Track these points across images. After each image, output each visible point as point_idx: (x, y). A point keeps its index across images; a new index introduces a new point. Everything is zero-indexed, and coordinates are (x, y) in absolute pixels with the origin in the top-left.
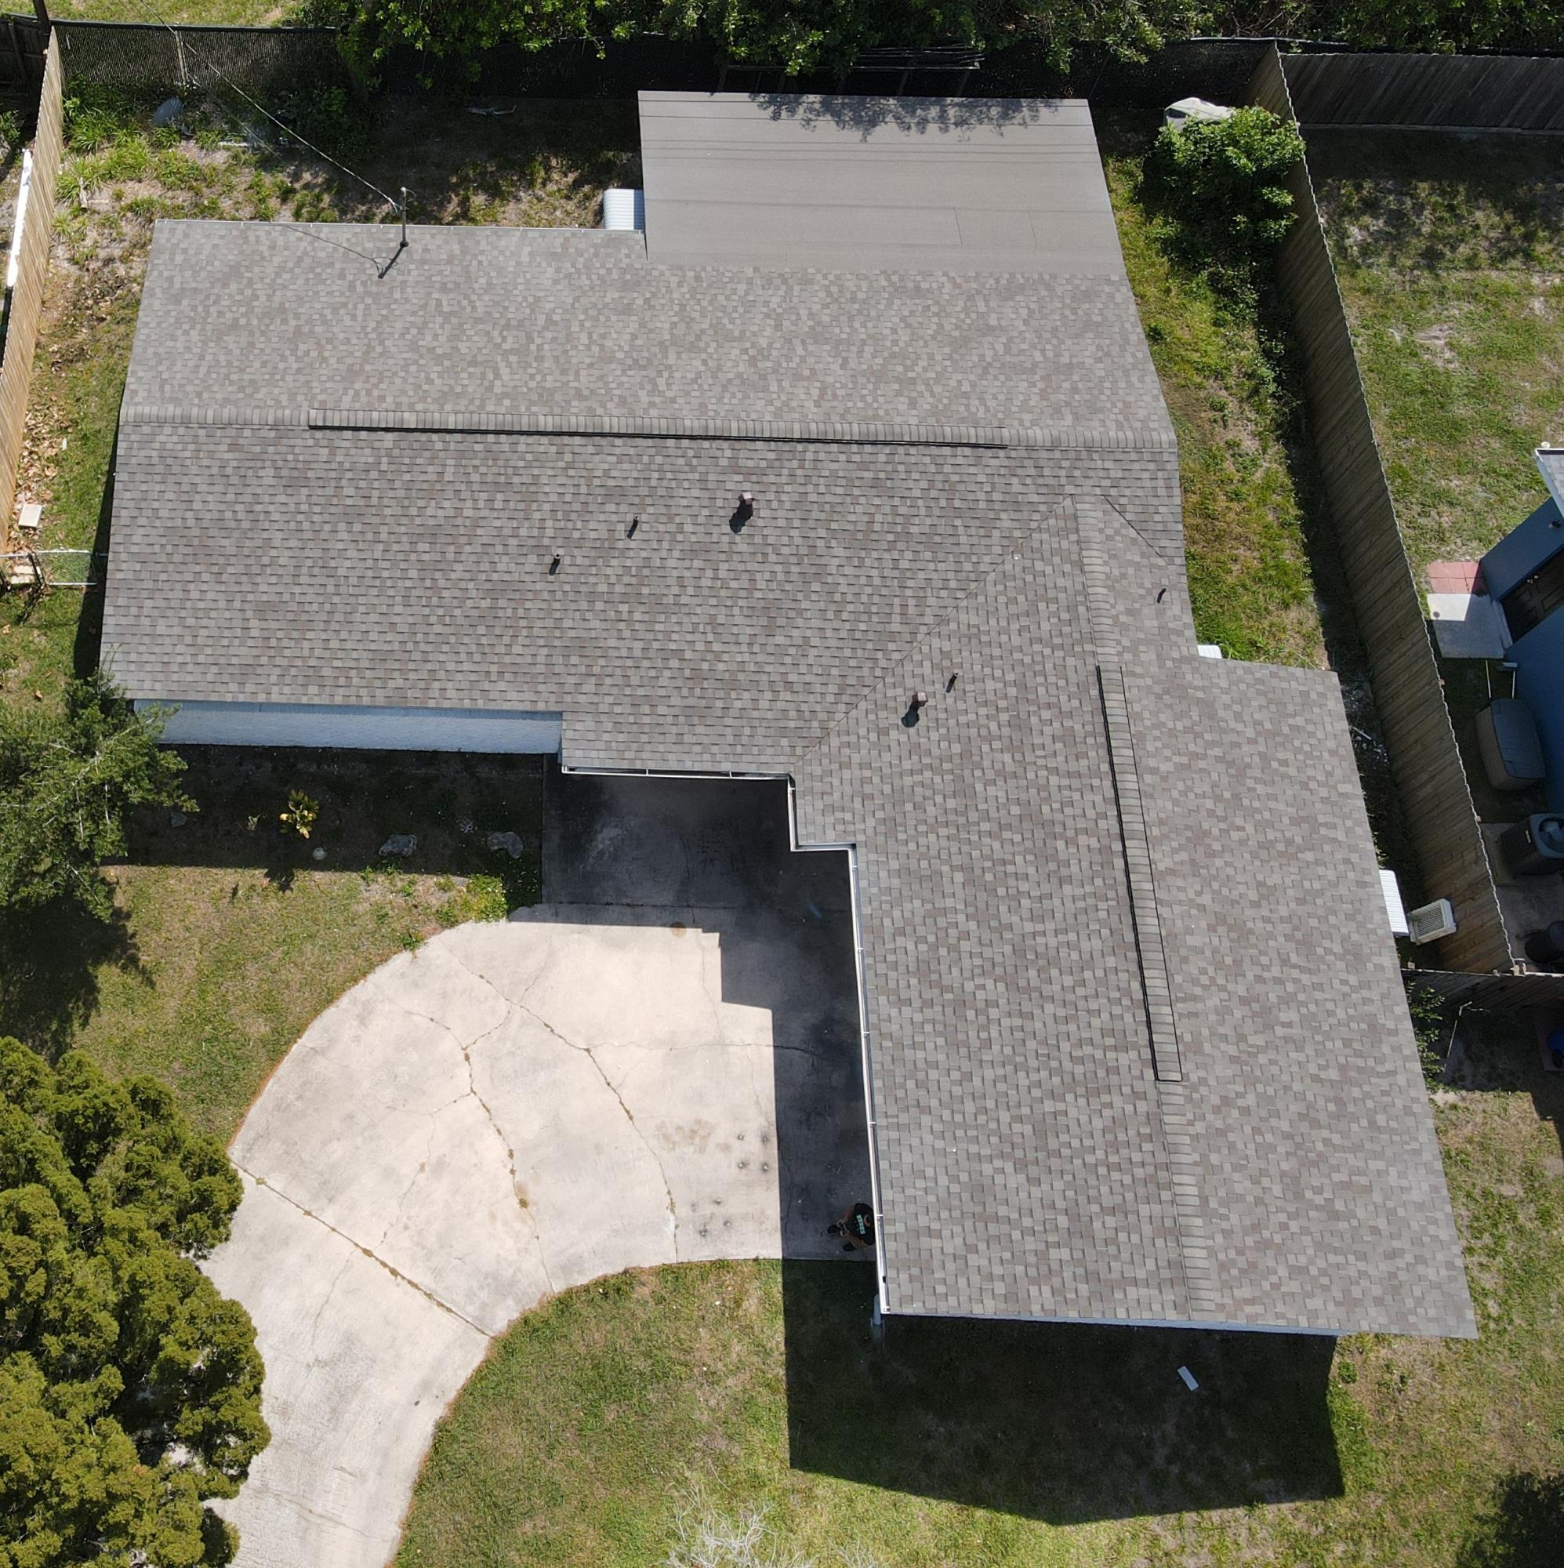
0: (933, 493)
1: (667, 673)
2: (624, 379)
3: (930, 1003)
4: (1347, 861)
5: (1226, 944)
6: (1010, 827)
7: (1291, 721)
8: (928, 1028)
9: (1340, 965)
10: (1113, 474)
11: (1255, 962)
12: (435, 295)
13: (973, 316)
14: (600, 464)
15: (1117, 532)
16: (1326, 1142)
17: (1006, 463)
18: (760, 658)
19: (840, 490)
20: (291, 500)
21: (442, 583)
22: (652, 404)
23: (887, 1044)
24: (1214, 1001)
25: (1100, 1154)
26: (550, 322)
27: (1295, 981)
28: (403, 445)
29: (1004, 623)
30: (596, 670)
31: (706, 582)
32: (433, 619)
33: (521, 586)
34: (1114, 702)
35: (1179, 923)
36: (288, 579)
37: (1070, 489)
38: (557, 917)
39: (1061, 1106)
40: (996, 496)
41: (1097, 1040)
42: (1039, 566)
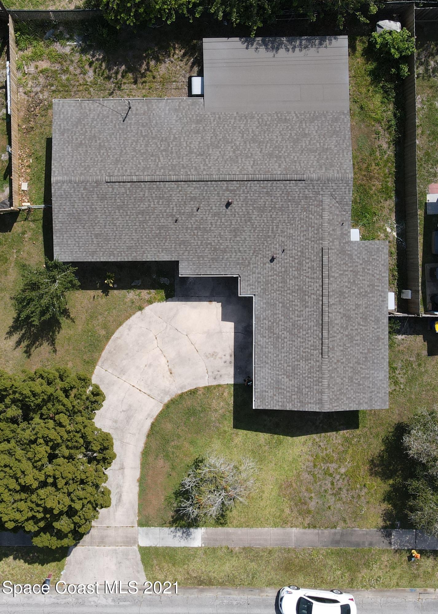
0: (283, 195)
1: (207, 249)
2: (196, 160)
3: (270, 337)
5: (345, 321)
6: (295, 292)
7: (373, 257)
8: (269, 343)
9: (373, 323)
10: (334, 188)
11: (351, 325)
14: (189, 190)
15: (333, 205)
16: (361, 368)
17: (304, 185)
18: (232, 244)
19: (257, 195)
20: (102, 204)
21: (145, 226)
22: (204, 169)
23: (259, 347)
24: (339, 336)
25: (306, 374)
27: (361, 329)
28: (133, 186)
29: (299, 233)
30: (188, 249)
31: (218, 223)
32: (143, 237)
33: (167, 226)
34: (325, 258)
35: (333, 318)
36: (103, 227)
37: (321, 193)
38: (179, 300)
39: (299, 363)
40: (301, 195)
41: (309, 347)
42: (311, 216)
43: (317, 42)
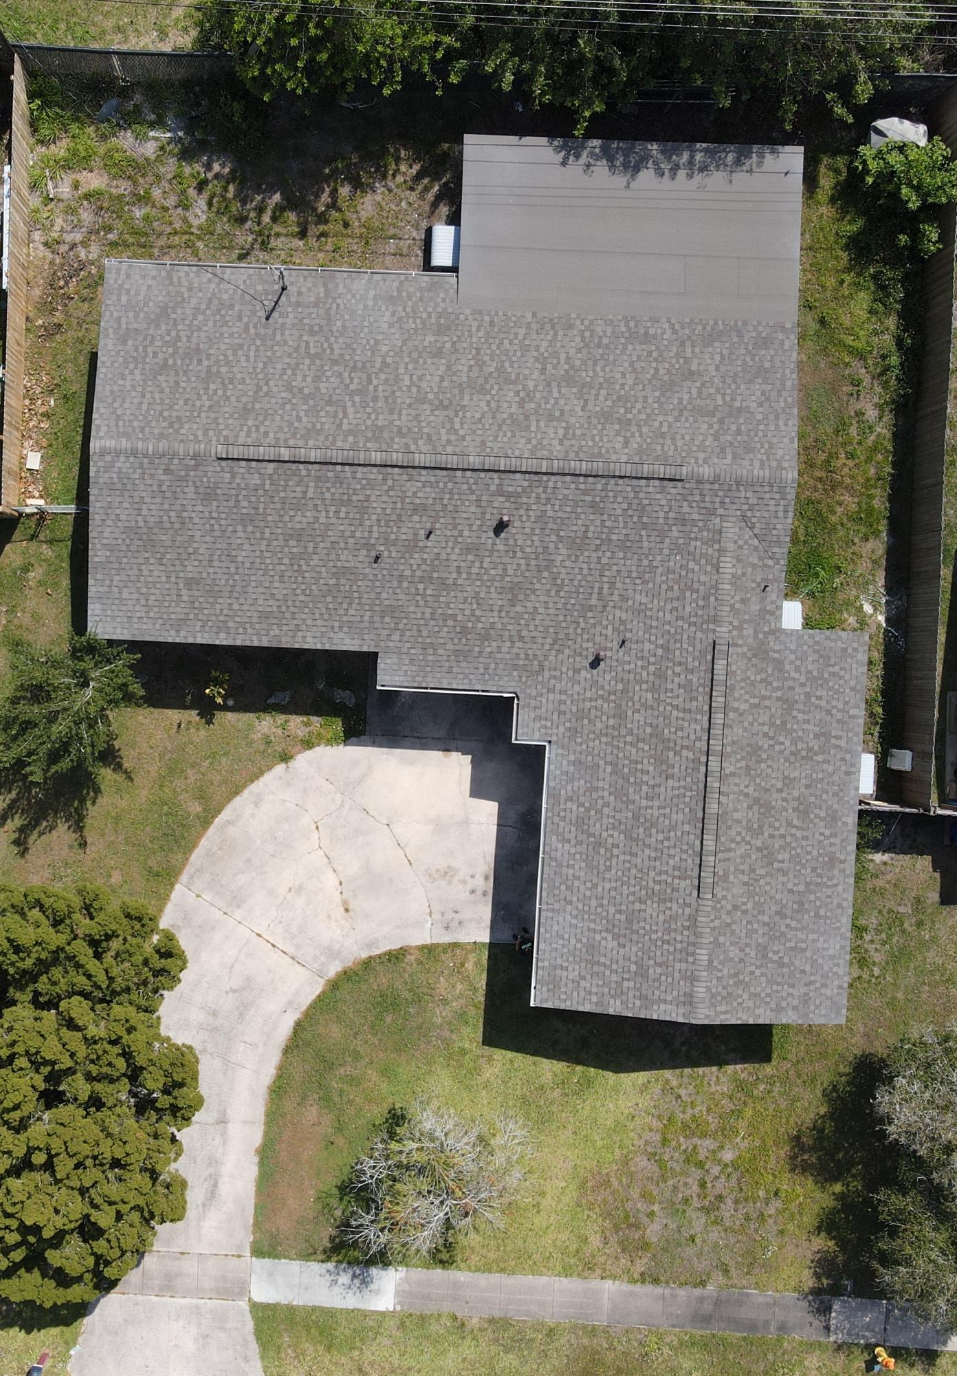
0: (630, 512)
1: (445, 629)
2: (432, 418)
3: (581, 843)
4: (843, 759)
5: (757, 816)
6: (643, 741)
7: (831, 669)
8: (578, 857)
9: (822, 824)
10: (751, 501)
11: (772, 826)
12: (305, 338)
13: (682, 361)
14: (411, 487)
15: (746, 543)
16: (788, 926)
17: (682, 491)
18: (505, 620)
19: (569, 509)
20: (206, 510)
21: (304, 568)
22: (449, 442)
23: (554, 864)
24: (742, 850)
25: (660, 934)
26: (385, 364)
27: (793, 835)
28: (280, 471)
29: (662, 604)
30: (401, 626)
31: (475, 570)
32: (299, 591)
33: (355, 571)
34: (720, 665)
35: (731, 805)
36: (206, 563)
37: (720, 511)
38: (374, 744)
39: (643, 907)
40: (671, 515)
41: (670, 872)
42: (691, 565)
43: (730, 158)
